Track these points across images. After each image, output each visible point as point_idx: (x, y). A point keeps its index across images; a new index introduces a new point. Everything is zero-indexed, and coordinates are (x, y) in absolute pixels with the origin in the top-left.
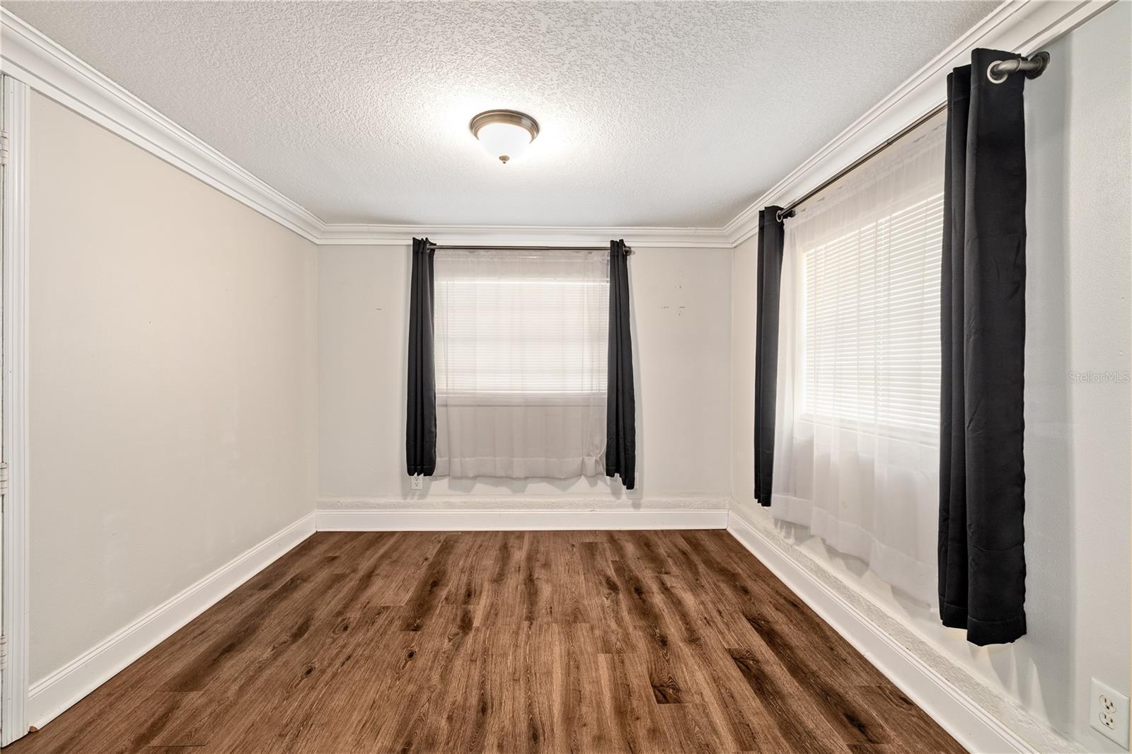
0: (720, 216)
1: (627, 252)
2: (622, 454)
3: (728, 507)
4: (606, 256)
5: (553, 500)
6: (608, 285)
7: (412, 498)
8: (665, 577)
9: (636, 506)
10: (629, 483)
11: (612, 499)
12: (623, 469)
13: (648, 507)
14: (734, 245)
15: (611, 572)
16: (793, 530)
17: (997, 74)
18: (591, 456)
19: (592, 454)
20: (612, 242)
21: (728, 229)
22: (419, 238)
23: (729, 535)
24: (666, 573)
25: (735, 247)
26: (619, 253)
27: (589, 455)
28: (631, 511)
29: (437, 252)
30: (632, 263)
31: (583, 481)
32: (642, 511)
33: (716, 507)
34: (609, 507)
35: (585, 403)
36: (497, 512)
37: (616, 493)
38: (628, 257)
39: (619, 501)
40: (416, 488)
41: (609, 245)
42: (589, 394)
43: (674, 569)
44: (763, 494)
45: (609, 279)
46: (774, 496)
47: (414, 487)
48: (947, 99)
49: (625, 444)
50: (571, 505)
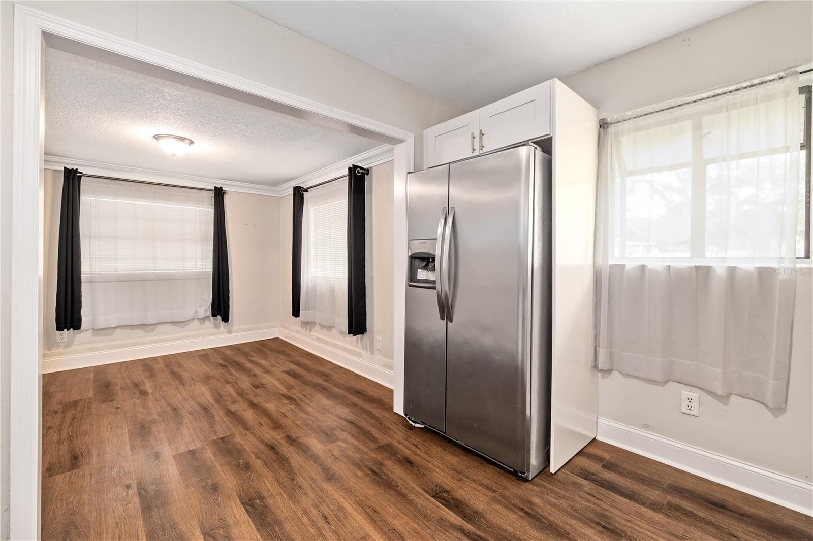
0: (275, 183)
1: (224, 193)
2: (222, 303)
3: (279, 326)
4: (212, 194)
5: (175, 336)
6: (213, 210)
7: (57, 349)
8: (251, 358)
9: (230, 332)
10: (226, 319)
11: (215, 330)
12: (222, 312)
13: (238, 332)
14: (282, 196)
15: (221, 362)
16: (308, 327)
17: (359, 173)
18: (201, 306)
19: (202, 305)
20: (215, 187)
21: (279, 188)
22: (70, 167)
23: (280, 339)
24: (251, 356)
25: (282, 197)
26: (219, 194)
27: (200, 306)
28: (227, 335)
29: (83, 178)
30: (226, 199)
31: (196, 322)
32: (233, 335)
33: (274, 327)
34: (213, 335)
35: (198, 277)
36: (134, 348)
37: (217, 327)
38: (224, 196)
39: (219, 331)
40: (62, 341)
41: (213, 188)
42: (201, 272)
43: (254, 355)
44: (296, 312)
45: (213, 207)
46: (301, 312)
47: (59, 340)
48: (348, 173)
49: (223, 298)
50: (187, 337)
